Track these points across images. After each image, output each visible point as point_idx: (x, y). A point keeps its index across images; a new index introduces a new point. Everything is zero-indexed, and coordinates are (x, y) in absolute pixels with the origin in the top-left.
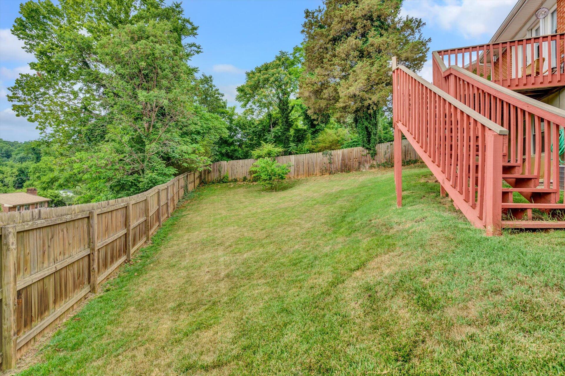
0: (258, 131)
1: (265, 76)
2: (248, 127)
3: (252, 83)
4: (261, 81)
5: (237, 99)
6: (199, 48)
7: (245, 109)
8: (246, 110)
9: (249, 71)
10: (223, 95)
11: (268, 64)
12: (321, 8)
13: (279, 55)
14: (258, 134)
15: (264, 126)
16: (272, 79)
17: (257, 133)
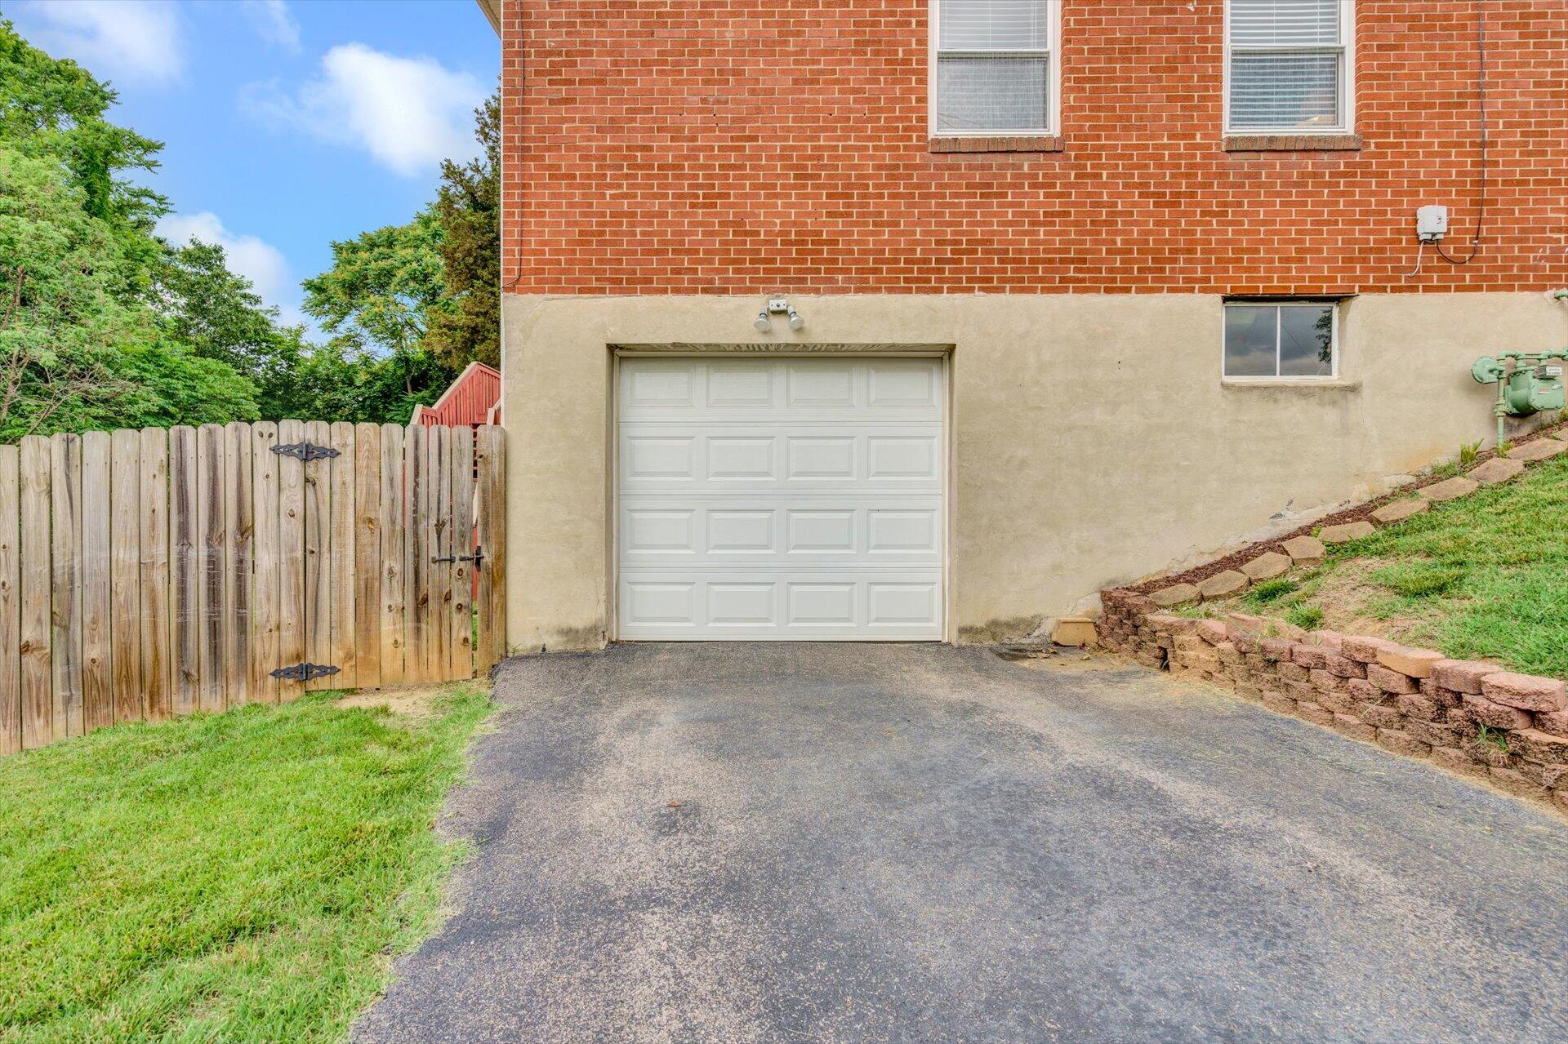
0: (369, 398)
1: (382, 264)
2: (340, 385)
3: (347, 276)
4: (371, 274)
5: (305, 309)
6: (161, 200)
7: (333, 335)
8: (337, 339)
9: (341, 240)
10: (257, 301)
11: (395, 230)
12: (481, 164)
13: (425, 214)
14: (370, 406)
15: (388, 386)
16: (401, 274)
17: (368, 402)
